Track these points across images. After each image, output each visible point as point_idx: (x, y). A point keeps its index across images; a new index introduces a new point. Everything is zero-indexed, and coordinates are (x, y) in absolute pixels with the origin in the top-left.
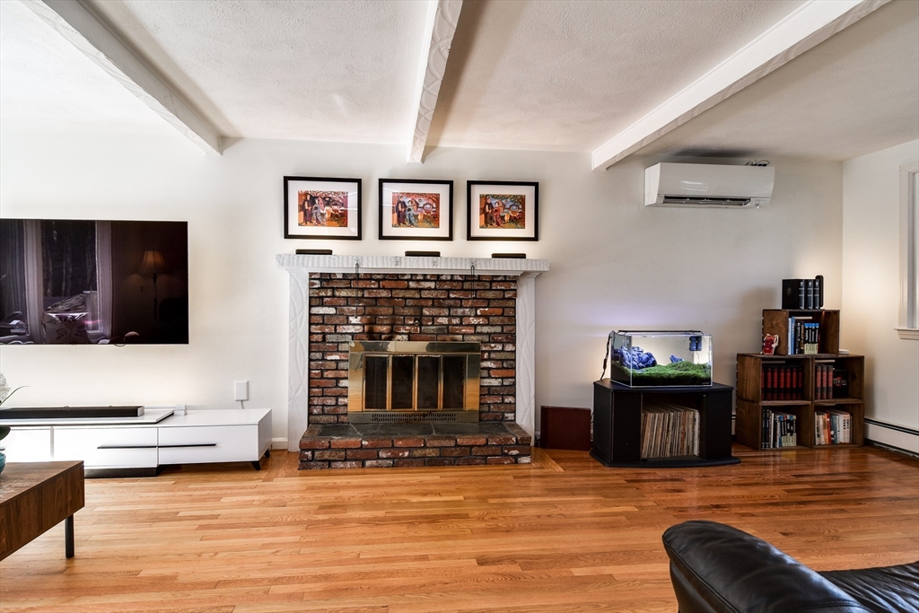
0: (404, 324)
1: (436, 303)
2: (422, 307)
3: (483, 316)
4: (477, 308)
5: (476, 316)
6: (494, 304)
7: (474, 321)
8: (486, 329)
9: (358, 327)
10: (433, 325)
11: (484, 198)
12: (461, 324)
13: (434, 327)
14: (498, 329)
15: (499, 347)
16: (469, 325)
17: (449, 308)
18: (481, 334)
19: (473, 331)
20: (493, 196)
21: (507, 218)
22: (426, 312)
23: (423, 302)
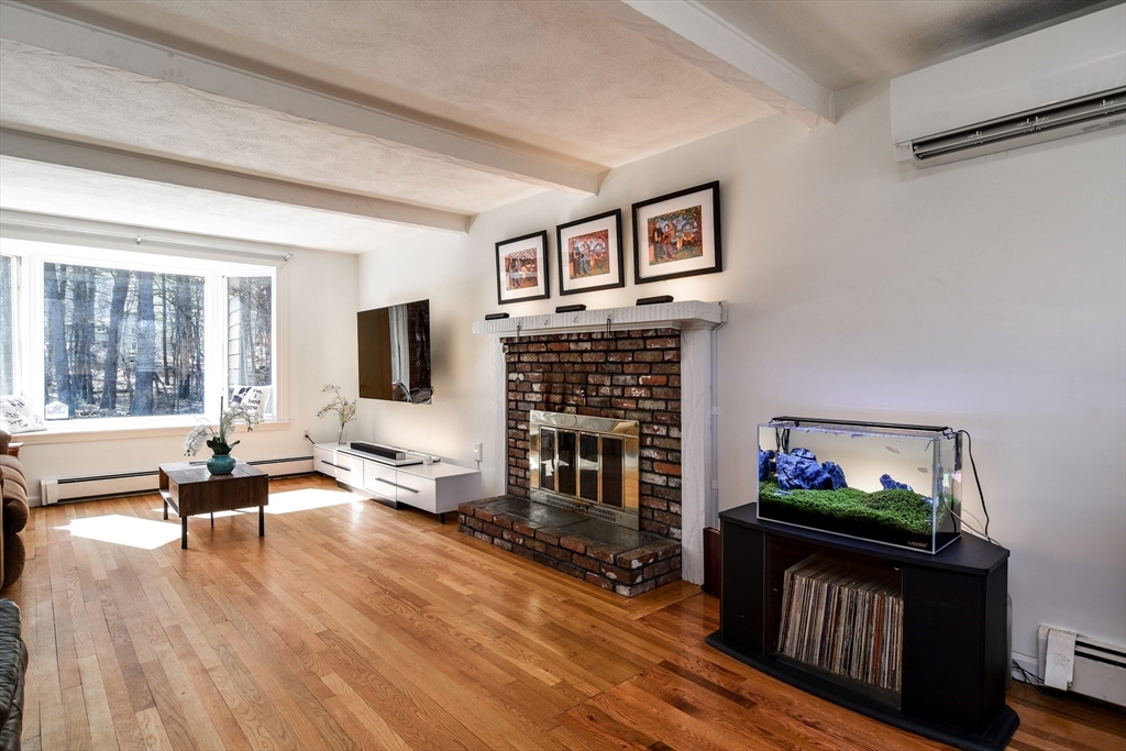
0: (573, 394)
1: (599, 368)
2: (587, 373)
3: (646, 386)
4: (639, 375)
5: (638, 386)
6: (657, 369)
7: (636, 392)
8: (648, 405)
9: (539, 396)
10: (597, 396)
11: (652, 221)
12: (622, 397)
13: (598, 399)
14: (661, 405)
15: (663, 431)
16: (631, 398)
17: (612, 374)
18: (643, 410)
19: (634, 406)
20: (663, 218)
21: (679, 246)
22: (591, 380)
23: (588, 368)
